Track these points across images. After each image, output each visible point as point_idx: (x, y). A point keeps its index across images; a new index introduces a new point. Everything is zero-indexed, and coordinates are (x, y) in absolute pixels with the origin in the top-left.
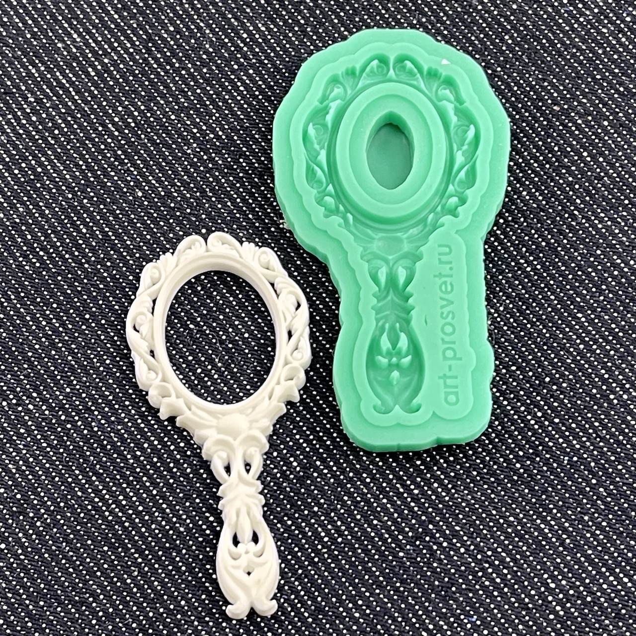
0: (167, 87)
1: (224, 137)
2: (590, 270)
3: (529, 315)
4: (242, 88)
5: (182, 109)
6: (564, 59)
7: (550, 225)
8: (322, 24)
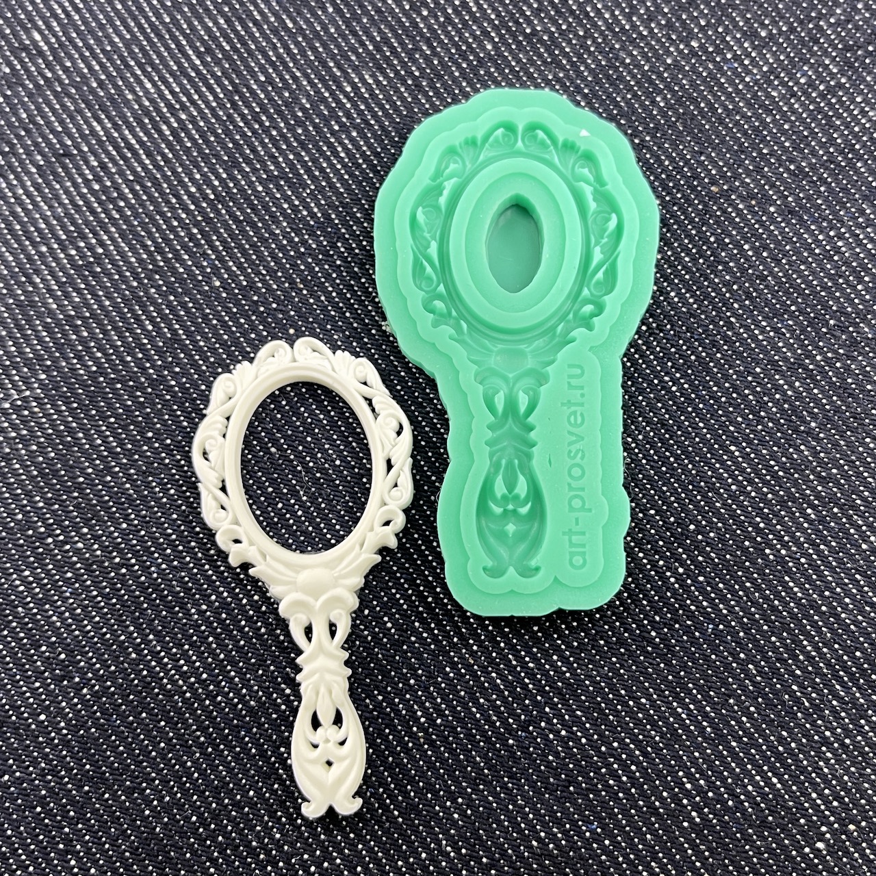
0: (254, 150)
1: (319, 215)
2: (747, 392)
3: (673, 445)
4: (342, 155)
5: (271, 178)
6: (726, 127)
7: (701, 335)
8: (440, 77)
